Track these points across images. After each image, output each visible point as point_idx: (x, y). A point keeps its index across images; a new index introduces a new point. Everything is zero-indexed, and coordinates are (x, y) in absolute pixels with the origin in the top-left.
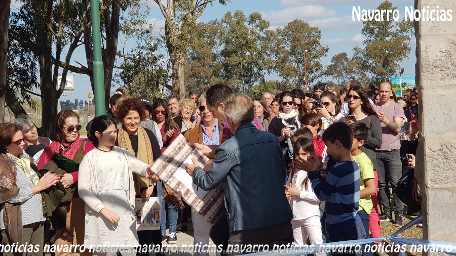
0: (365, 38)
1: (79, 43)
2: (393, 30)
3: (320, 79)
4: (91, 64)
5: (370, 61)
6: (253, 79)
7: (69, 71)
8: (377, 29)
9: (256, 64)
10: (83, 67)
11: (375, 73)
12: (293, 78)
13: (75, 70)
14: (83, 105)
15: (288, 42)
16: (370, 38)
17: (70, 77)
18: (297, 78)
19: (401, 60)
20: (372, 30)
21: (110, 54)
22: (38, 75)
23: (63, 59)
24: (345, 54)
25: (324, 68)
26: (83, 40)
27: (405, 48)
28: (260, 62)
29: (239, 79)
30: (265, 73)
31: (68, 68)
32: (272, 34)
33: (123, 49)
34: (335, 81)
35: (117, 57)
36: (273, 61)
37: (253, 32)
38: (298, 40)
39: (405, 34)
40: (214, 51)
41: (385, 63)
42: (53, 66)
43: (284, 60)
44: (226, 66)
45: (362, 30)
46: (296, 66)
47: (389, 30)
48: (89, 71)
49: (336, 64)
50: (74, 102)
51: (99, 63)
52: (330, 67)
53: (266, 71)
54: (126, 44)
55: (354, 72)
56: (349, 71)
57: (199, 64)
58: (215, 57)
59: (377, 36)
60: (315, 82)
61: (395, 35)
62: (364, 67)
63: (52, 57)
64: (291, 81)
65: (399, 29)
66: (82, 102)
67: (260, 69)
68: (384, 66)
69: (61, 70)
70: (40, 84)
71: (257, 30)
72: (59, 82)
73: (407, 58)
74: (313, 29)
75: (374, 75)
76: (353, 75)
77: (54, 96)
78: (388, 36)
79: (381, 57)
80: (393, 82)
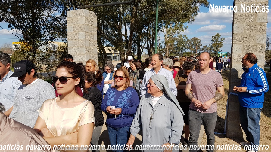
0: (212, 42)
3: (200, 52)
5: (213, 48)
6: (183, 51)
11: (214, 51)
15: (192, 42)
18: (194, 51)
19: (221, 48)
20: (214, 40)
22: (137, 49)
24: (206, 46)
25: (201, 49)
28: (185, 47)
31: (144, 48)
38: (195, 42)
39: (222, 41)
41: (217, 49)
43: (191, 47)
48: (147, 48)
49: (204, 48)
56: (207, 50)
59: (215, 42)
63: (140, 45)
67: (185, 49)
80: (218, 53)
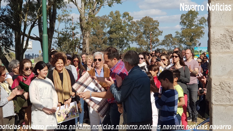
1: (35, 25)
2: (196, 23)
3: (158, 47)
4: (41, 36)
5: (184, 39)
6: (124, 46)
7: (30, 39)
8: (188, 23)
9: (126, 38)
10: (37, 37)
11: (186, 45)
12: (144, 46)
13: (33, 38)
14: (37, 57)
15: (142, 28)
16: (184, 27)
17: (30, 42)
18: (146, 46)
19: (199, 38)
20: (185, 23)
21: (51, 31)
22: (14, 40)
23: (27, 33)
24: (171, 35)
25: (160, 42)
26: (37, 24)
27: (202, 32)
28: (128, 37)
29: (117, 46)
30: (130, 43)
31: (29, 37)
32: (134, 23)
33: (58, 29)
34: (166, 48)
35: (55, 32)
36: (134, 37)
37: (124, 22)
38: (147, 27)
39: (202, 25)
40: (104, 31)
41: (192, 40)
42: (22, 36)
43: (140, 37)
44: (110, 39)
45: (180, 23)
46: (146, 40)
47: (194, 23)
48: (40, 39)
49: (167, 40)
50: (32, 55)
51: (45, 35)
52: (164, 41)
53: (131, 42)
54: (59, 26)
55: (175, 44)
56: (173, 43)
57: (96, 37)
58: (104, 34)
59: (187, 26)
60: (156, 48)
61: (196, 26)
62: (181, 41)
63: (22, 32)
64: (143, 47)
65: (199, 23)
66: (36, 55)
67: (128, 41)
68: (190, 41)
69: (26, 38)
70: (15, 45)
71: (127, 21)
72: (25, 44)
73: (202, 38)
74: (155, 21)
75: (185, 46)
76: (175, 45)
77: (22, 52)
78: (193, 26)
79: (189, 37)
80: (195, 50)
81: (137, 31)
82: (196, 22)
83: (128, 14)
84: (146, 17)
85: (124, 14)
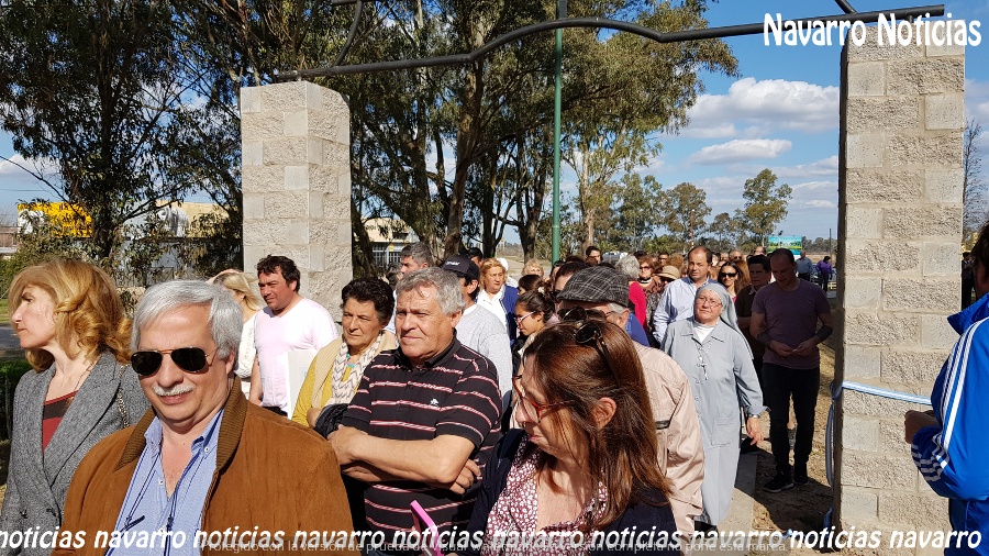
0: (746, 201)
2: (772, 195)
3: (703, 235)
4: (520, 219)
6: (643, 232)
7: (506, 224)
8: (757, 194)
10: (514, 220)
11: (753, 232)
12: (680, 233)
13: (509, 222)
15: (676, 202)
16: (750, 202)
19: (779, 222)
20: (753, 194)
23: (502, 215)
24: (727, 214)
25: (708, 226)
27: (782, 211)
28: (651, 218)
30: (655, 228)
32: (663, 194)
33: (545, 207)
34: (717, 238)
36: (662, 218)
38: (686, 201)
40: (612, 207)
45: (744, 194)
46: (682, 222)
47: (768, 195)
48: (519, 223)
49: (719, 222)
52: (713, 224)
53: (656, 226)
55: (735, 231)
56: (730, 229)
58: (612, 212)
59: (757, 200)
60: (699, 237)
61: (773, 199)
62: (744, 226)
63: (493, 213)
64: (677, 235)
65: (778, 194)
67: (651, 224)
68: (762, 226)
71: (651, 190)
74: (699, 191)
75: (752, 234)
76: (734, 233)
78: (766, 200)
79: (760, 218)
80: (770, 241)
81: (667, 208)
82: (773, 192)
83: (653, 179)
84: (684, 184)
85: (646, 179)
